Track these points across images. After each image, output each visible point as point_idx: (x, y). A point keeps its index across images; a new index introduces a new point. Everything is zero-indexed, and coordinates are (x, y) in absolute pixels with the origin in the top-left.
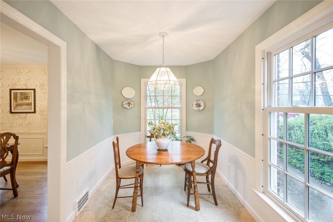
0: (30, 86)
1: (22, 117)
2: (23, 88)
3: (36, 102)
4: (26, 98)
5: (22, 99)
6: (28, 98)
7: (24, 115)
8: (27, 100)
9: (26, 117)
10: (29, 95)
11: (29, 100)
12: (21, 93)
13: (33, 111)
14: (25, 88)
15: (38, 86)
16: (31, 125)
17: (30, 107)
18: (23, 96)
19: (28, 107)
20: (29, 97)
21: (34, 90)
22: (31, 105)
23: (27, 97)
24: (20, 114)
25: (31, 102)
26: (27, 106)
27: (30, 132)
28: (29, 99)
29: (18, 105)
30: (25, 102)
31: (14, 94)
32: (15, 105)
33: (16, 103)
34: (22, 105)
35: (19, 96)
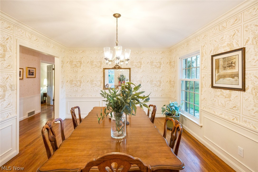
0: (237, 44)
2: (226, 50)
3: (246, 72)
4: (231, 65)
5: (225, 68)
6: (233, 65)
7: (228, 91)
8: (232, 68)
10: (234, 61)
11: (235, 69)
12: (223, 58)
13: (240, 86)
14: (229, 50)
16: (238, 111)
17: (237, 80)
18: (227, 63)
19: (233, 79)
20: (234, 63)
21: (243, 49)
22: (238, 77)
23: (232, 63)
24: (223, 90)
25: (237, 71)
26: (231, 79)
27: (235, 121)
29: (220, 77)
30: (229, 71)
31: (216, 61)
32: (217, 76)
33: (219, 74)
34: (224, 76)
35: (221, 63)
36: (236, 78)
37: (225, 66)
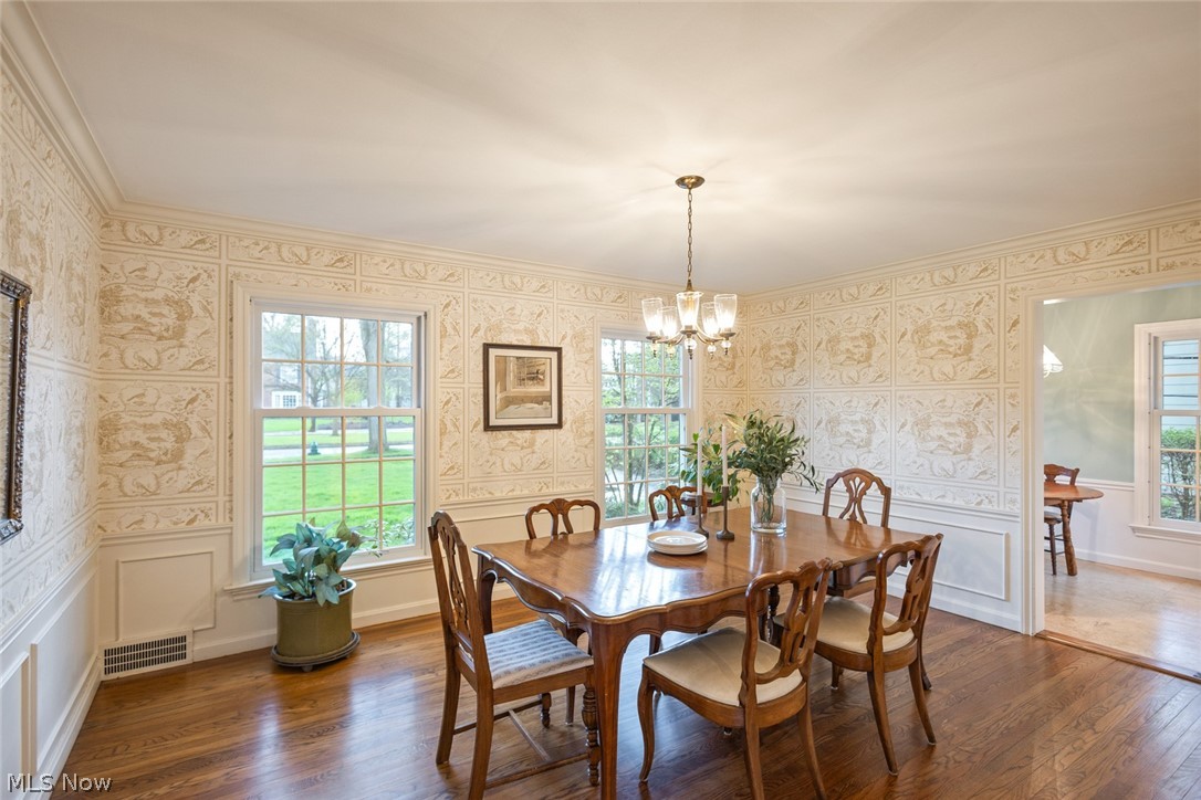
0: (546, 336)
1: (519, 442)
2: (522, 340)
3: (564, 393)
4: (535, 377)
5: (521, 381)
6: (541, 377)
7: (527, 434)
8: (538, 383)
9: (532, 444)
10: (542, 368)
11: (543, 385)
12: (518, 358)
13: (554, 420)
14: (528, 343)
15: (568, 340)
16: (549, 470)
17: (547, 408)
18: (526, 370)
19: (541, 407)
20: (543, 374)
21: (559, 350)
22: (550, 401)
23: (537, 373)
24: (514, 432)
25: (549, 389)
26: (536, 405)
28: (542, 380)
29: (509, 401)
30: (533, 389)
31: (497, 362)
32: (501, 399)
33: (504, 394)
34: (521, 400)
35: (512, 367)
36: (546, 404)
37: (523, 375)
